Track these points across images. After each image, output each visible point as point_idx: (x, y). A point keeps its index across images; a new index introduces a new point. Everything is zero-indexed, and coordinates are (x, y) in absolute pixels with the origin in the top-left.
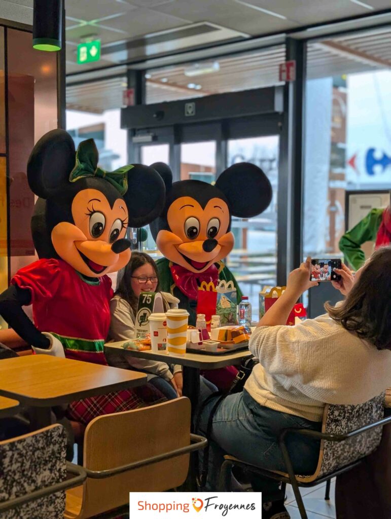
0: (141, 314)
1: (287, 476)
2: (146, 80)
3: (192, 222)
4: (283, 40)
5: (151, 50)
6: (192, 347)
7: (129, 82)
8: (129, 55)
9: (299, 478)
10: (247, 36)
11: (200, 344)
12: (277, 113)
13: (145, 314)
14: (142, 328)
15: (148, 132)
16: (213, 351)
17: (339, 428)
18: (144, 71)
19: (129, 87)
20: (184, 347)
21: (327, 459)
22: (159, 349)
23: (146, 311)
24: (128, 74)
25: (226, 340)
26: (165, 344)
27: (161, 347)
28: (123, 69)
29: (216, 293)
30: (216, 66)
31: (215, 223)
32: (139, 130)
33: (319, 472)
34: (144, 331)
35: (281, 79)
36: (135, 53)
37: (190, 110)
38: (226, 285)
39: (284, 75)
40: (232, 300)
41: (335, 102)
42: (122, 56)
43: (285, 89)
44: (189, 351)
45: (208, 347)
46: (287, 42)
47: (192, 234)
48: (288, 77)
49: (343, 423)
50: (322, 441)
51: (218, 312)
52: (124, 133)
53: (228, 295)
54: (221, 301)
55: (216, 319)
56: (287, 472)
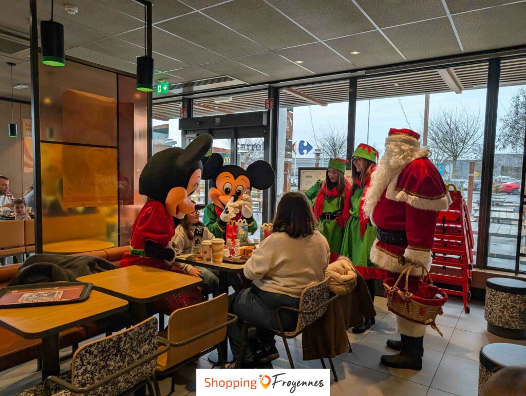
0: (196, 239)
1: (280, 332)
2: (193, 104)
3: (228, 185)
4: (267, 87)
5: (196, 88)
6: (226, 260)
7: (183, 105)
8: (183, 90)
9: (286, 334)
10: (248, 84)
11: (230, 257)
12: (264, 125)
13: (198, 240)
14: (196, 247)
15: (194, 132)
16: (238, 262)
17: (308, 306)
18: (193, 99)
19: (183, 107)
20: (221, 260)
21: (301, 323)
22: (207, 261)
23: (198, 238)
24: (183, 100)
25: (244, 254)
26: (210, 258)
27: (208, 260)
28: (181, 98)
29: (237, 227)
30: (231, 99)
31: (240, 188)
32: (189, 131)
33: (297, 330)
34: (197, 249)
35: (266, 108)
36: (187, 90)
37: (217, 122)
38: (242, 222)
39: (268, 105)
40: (245, 230)
41: (288, 119)
42: (180, 91)
43: (268, 113)
44: (224, 261)
45: (234, 259)
46: (269, 88)
47: (227, 191)
48: (270, 107)
49: (310, 303)
50: (299, 314)
51: (238, 237)
52: (180, 132)
53: (243, 227)
54: (240, 231)
55: (238, 241)
56: (279, 330)
